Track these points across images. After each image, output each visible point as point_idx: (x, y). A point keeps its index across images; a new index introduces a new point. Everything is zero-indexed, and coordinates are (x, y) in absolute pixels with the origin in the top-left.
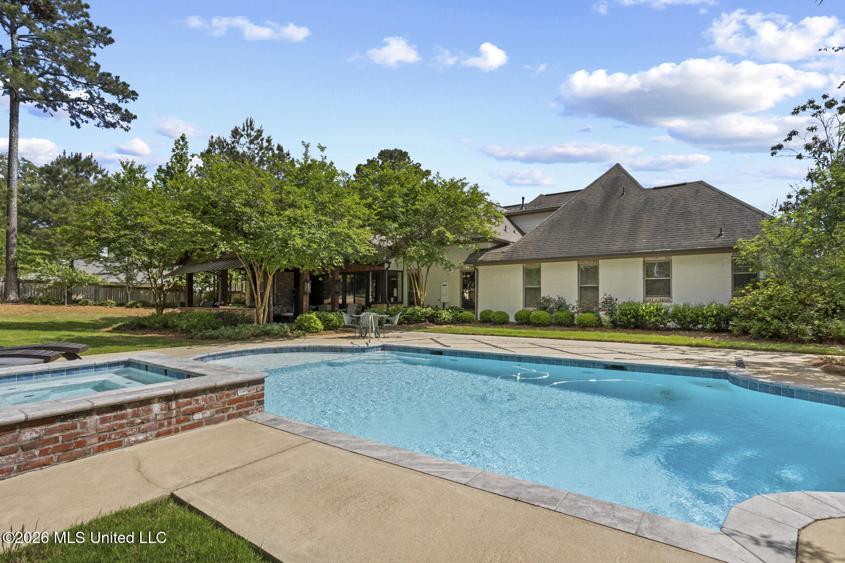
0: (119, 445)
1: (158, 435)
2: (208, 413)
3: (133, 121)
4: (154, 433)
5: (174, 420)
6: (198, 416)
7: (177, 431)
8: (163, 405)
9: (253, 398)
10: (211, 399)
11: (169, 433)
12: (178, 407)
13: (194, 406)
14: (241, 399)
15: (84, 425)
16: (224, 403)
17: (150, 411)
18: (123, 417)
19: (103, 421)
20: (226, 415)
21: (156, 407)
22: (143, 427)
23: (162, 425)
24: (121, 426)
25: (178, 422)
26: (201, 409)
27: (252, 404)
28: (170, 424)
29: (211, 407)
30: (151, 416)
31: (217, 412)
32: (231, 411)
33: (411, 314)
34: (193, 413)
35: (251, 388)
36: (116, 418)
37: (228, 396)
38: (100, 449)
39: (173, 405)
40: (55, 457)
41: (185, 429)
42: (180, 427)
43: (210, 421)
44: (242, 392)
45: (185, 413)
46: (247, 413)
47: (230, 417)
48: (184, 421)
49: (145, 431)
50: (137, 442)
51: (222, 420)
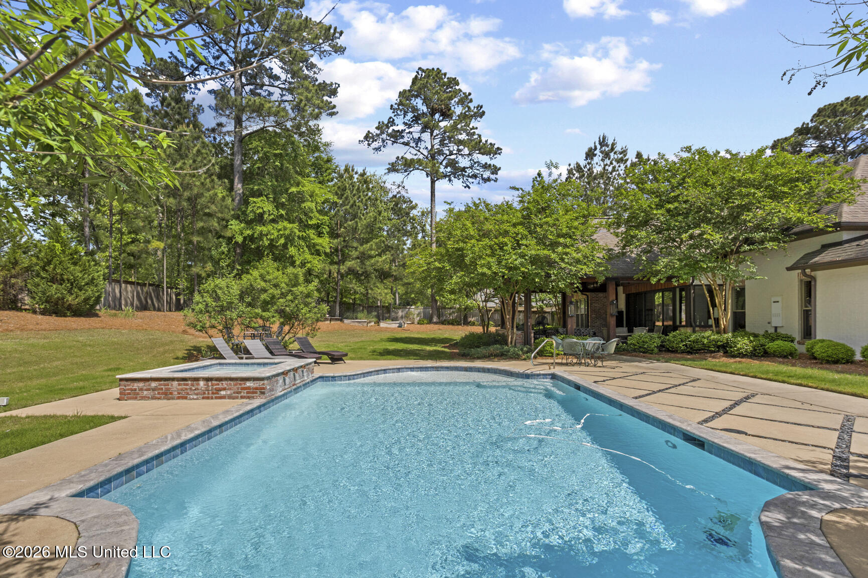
0: (186, 398)
1: (203, 398)
2: (229, 392)
4: (201, 396)
5: (210, 392)
6: (223, 393)
7: (212, 398)
8: (205, 382)
9: (256, 388)
10: (230, 384)
11: (208, 398)
12: (212, 385)
13: (220, 386)
14: (249, 388)
15: (172, 385)
16: (238, 388)
17: (198, 384)
18: (187, 385)
19: (179, 385)
20: (239, 395)
21: (202, 383)
22: (196, 392)
23: (204, 393)
24: (186, 389)
25: (213, 393)
26: (224, 389)
27: (256, 393)
28: (208, 393)
29: (230, 389)
30: (199, 387)
31: (234, 393)
32: (242, 394)
34: (221, 390)
35: (256, 382)
36: (185, 385)
37: (240, 384)
38: (179, 398)
39: (210, 383)
40: (163, 396)
41: (216, 398)
42: (214, 396)
43: (230, 397)
44: (248, 384)
45: (216, 389)
46: (253, 398)
47: (242, 397)
48: (216, 393)
49: (197, 394)
50: (193, 399)
51: (237, 398)
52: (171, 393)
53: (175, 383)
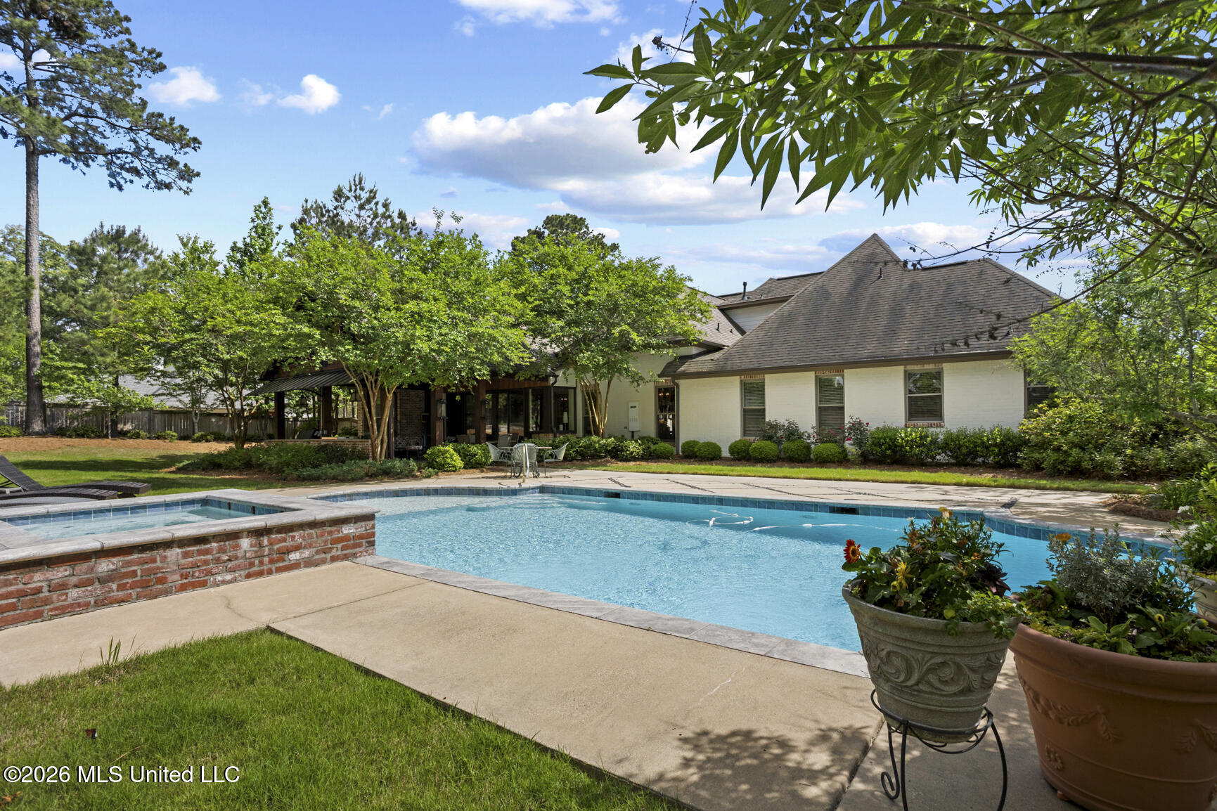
0: (204, 584)
1: (248, 576)
2: (306, 553)
3: (195, 180)
4: (243, 573)
5: (266, 559)
6: (294, 556)
7: (270, 572)
8: (253, 540)
9: (361, 537)
10: (309, 535)
11: (260, 574)
12: (271, 544)
13: (289, 543)
14: (346, 538)
15: (164, 559)
16: (326, 542)
17: (238, 547)
18: (207, 552)
19: (186, 555)
20: (328, 556)
21: (245, 543)
22: (230, 565)
23: (252, 564)
24: (206, 562)
25: (271, 562)
26: (297, 548)
27: (359, 546)
28: (261, 563)
29: (310, 546)
30: (240, 553)
31: (317, 553)
32: (334, 552)
33: (585, 447)
34: (289, 551)
35: (359, 525)
36: (200, 553)
37: (330, 533)
38: (183, 588)
39: (265, 541)
40: (135, 592)
41: (279, 570)
42: (273, 567)
43: (309, 563)
44: (347, 530)
45: (280, 552)
46: (355, 555)
47: (334, 559)
48: (278, 561)
49: (233, 570)
50: (224, 582)
51: (323, 562)
52: (162, 581)
53: (174, 554)
